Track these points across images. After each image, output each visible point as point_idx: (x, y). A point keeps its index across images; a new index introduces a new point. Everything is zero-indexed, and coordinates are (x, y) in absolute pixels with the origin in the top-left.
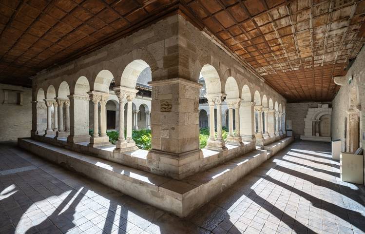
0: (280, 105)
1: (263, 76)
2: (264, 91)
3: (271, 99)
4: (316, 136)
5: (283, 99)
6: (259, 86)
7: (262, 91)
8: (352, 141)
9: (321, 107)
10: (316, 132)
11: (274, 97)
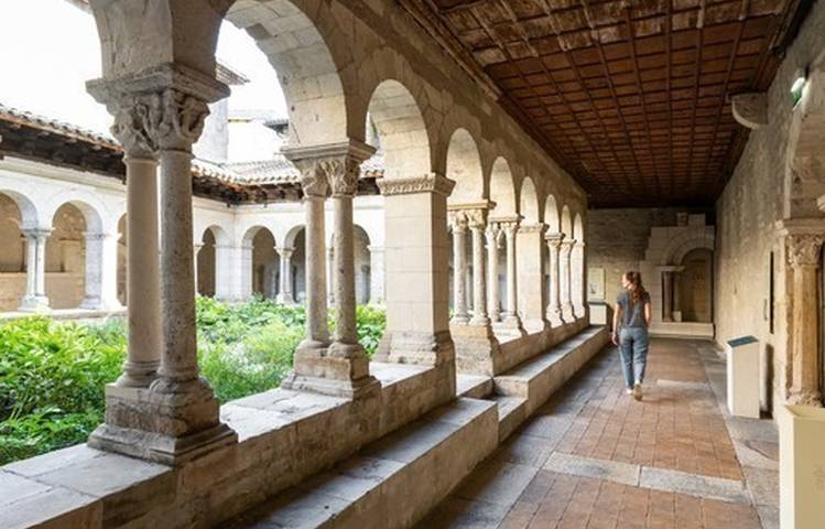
0: (565, 208)
1: (488, 69)
2: (501, 141)
3: (528, 180)
4: (673, 320)
5: (575, 190)
6: (477, 112)
7: (490, 139)
8: (798, 346)
9: (687, 223)
10: (672, 310)
11: (542, 173)
